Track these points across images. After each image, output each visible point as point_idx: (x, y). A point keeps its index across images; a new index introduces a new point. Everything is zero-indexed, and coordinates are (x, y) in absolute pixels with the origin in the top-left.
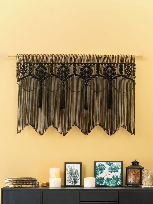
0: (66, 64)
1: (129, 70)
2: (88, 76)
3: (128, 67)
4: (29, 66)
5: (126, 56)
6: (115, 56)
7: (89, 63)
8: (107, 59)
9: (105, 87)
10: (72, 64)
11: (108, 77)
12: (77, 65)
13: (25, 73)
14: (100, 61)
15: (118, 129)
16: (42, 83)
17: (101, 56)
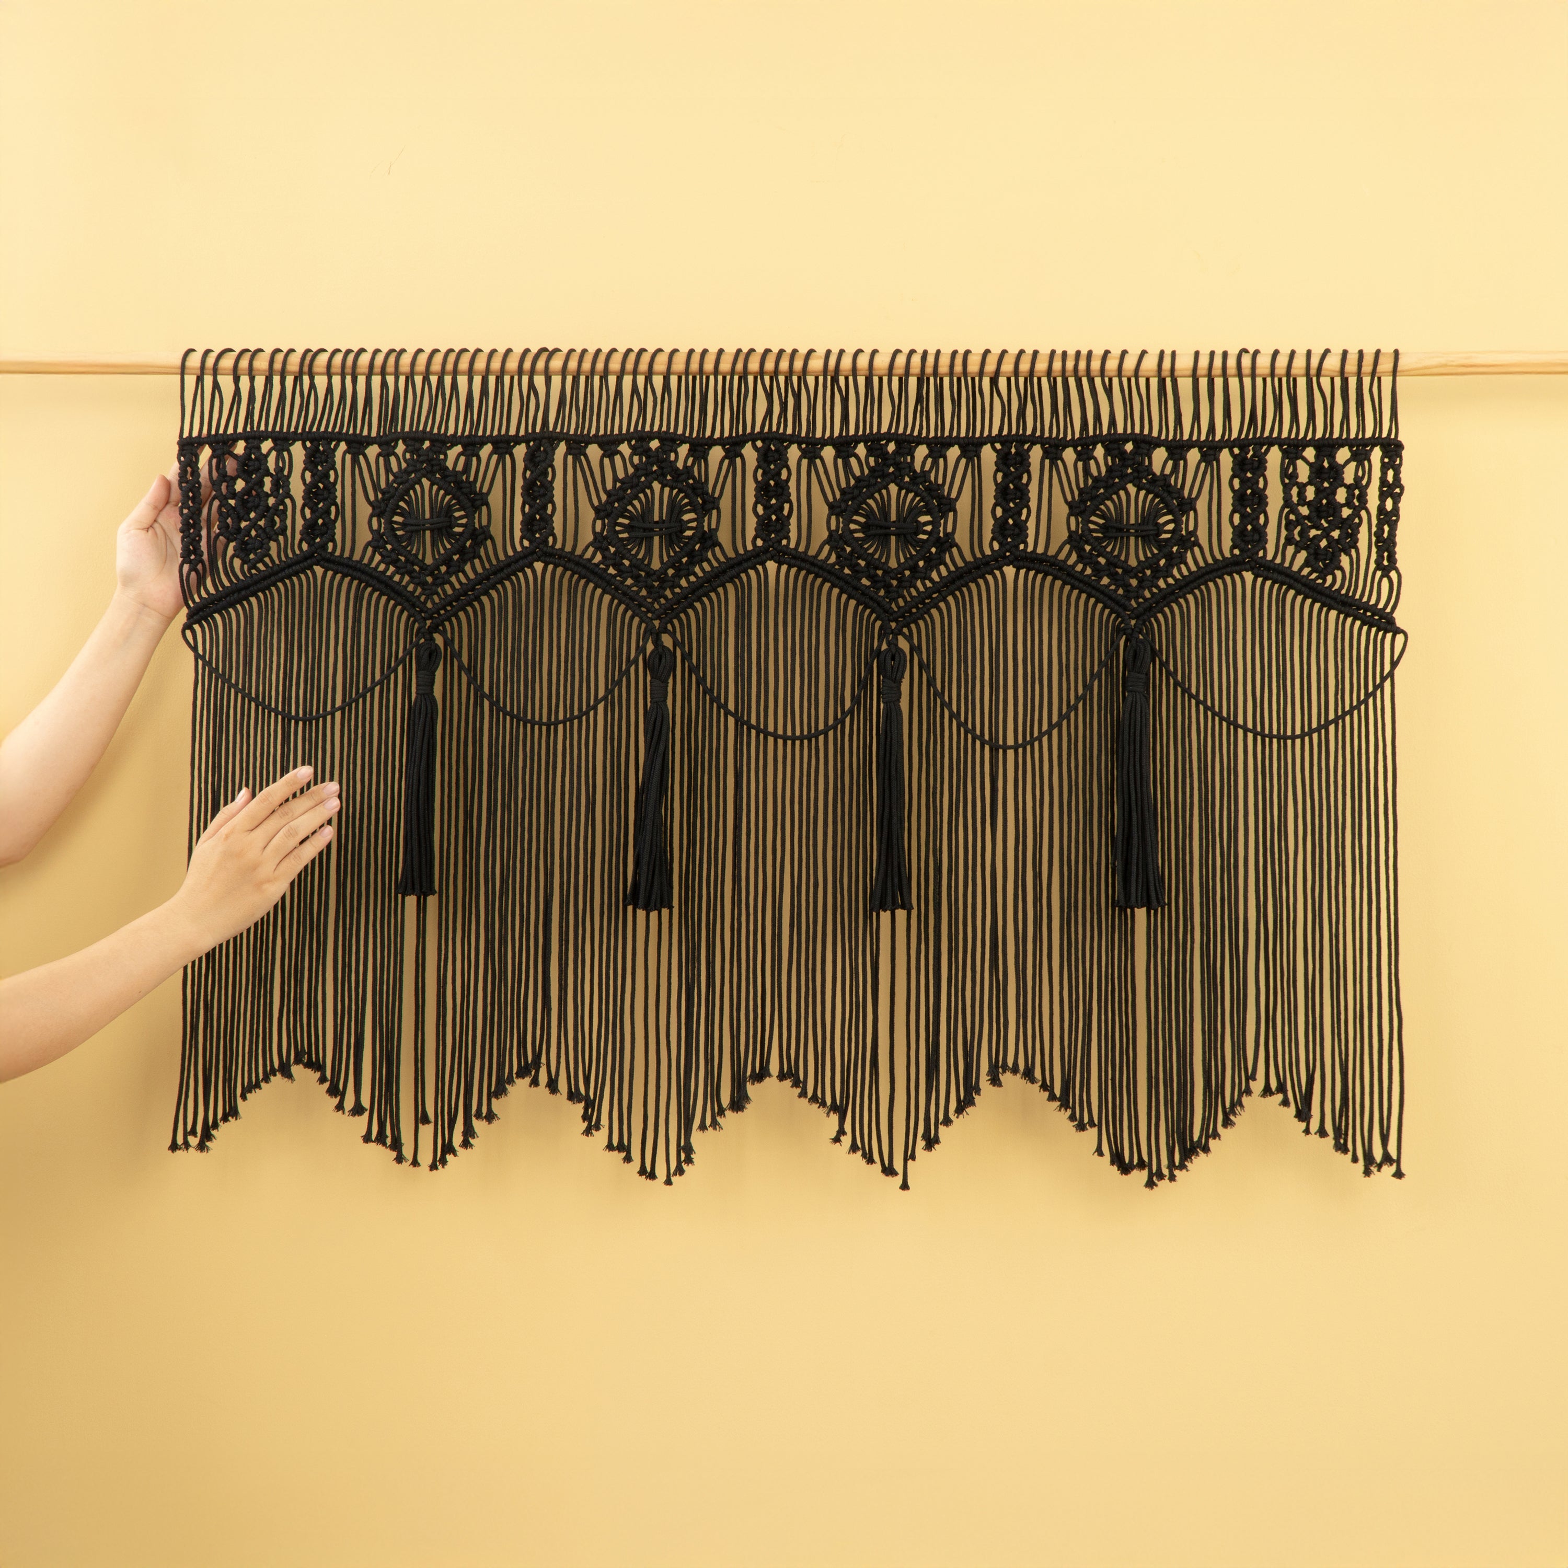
0: (684, 450)
1: (1335, 508)
2: (914, 569)
3: (1317, 472)
4: (312, 461)
5: (1299, 364)
6: (1184, 363)
7: (919, 441)
8: (1109, 391)
9: (1088, 687)
10: (749, 452)
11: (1113, 576)
12: (794, 453)
13: (270, 534)
14: (1039, 416)
15: (1227, 1123)
16: (439, 640)
17: (1041, 366)
